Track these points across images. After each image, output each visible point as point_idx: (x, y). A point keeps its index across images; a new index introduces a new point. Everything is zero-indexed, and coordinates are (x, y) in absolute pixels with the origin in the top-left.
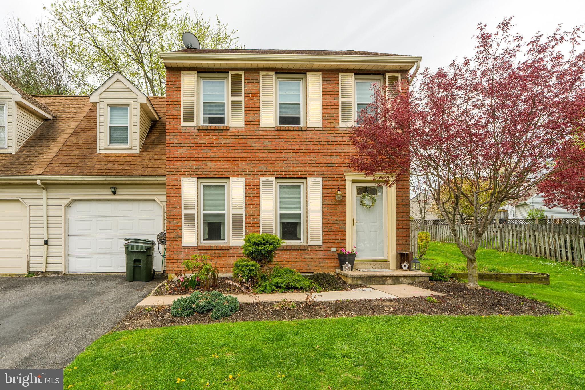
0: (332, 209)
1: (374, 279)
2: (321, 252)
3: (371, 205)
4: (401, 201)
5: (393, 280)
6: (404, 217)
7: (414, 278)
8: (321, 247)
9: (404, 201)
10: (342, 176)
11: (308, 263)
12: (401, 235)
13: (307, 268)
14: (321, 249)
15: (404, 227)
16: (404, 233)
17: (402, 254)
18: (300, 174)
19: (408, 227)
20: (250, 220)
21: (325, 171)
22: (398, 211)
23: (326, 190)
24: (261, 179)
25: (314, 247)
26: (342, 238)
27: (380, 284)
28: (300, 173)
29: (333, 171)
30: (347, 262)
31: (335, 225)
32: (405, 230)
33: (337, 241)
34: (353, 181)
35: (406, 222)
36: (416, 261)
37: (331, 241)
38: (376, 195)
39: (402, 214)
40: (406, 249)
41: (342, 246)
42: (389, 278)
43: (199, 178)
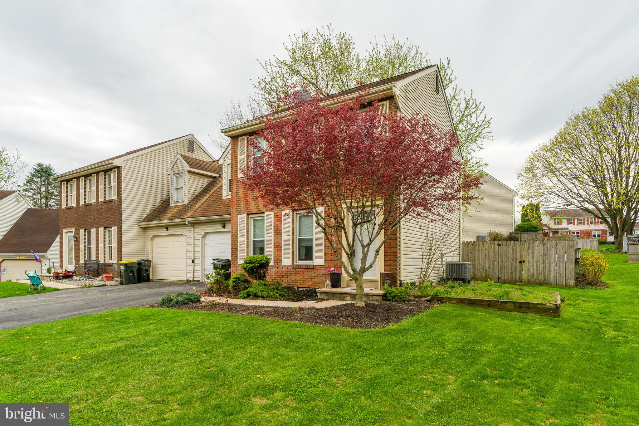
2: (324, 271)
5: (351, 297)
6: (392, 238)
7: (368, 296)
8: (324, 267)
11: (315, 280)
12: (389, 257)
13: (314, 285)
14: (324, 269)
15: (392, 249)
16: (392, 254)
22: (386, 233)
24: (283, 212)
25: (319, 267)
32: (392, 251)
33: (336, 262)
34: (350, 208)
35: (394, 243)
40: (394, 270)
43: (248, 215)
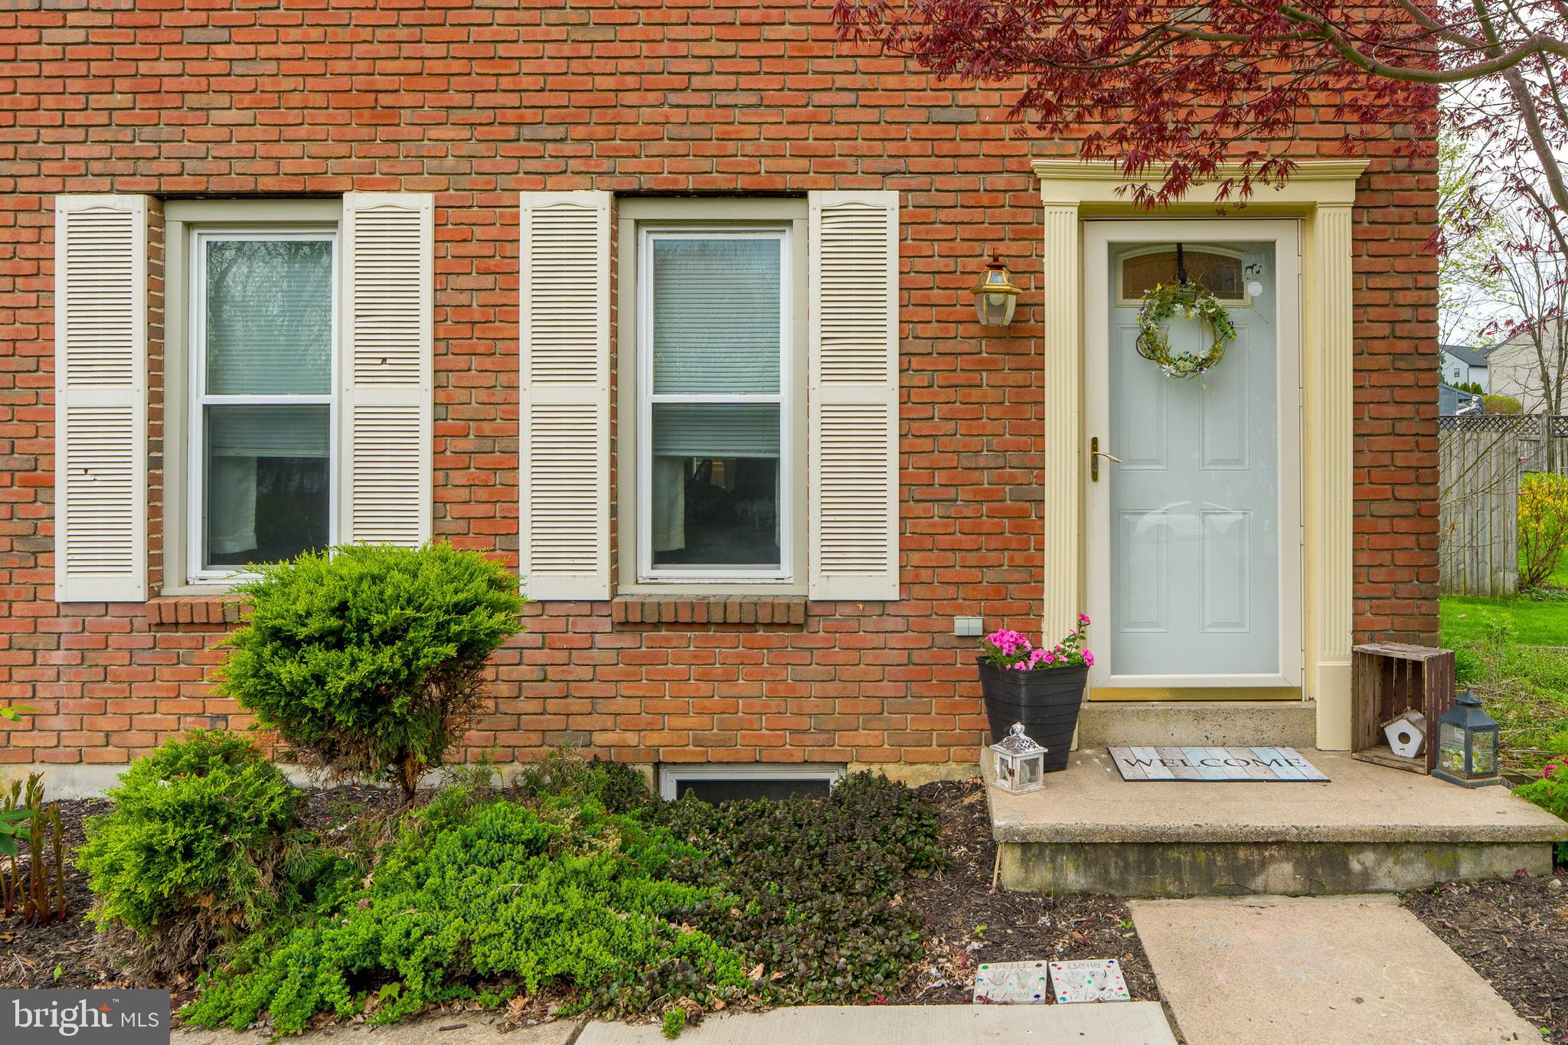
0: (959, 378)
1: (1173, 854)
2: (894, 641)
3: (1203, 355)
4: (1383, 330)
5: (1308, 869)
6: (1401, 427)
7: (1448, 852)
8: (891, 609)
9: (1401, 330)
10: (1019, 181)
11: (810, 705)
12: (1387, 541)
13: (809, 739)
14: (890, 624)
15: (1403, 492)
16: (1402, 525)
17: (1386, 662)
18: (766, 172)
19: (1428, 492)
20: (462, 445)
21: (915, 148)
22: (1366, 396)
23: (920, 264)
24: (529, 201)
25: (848, 610)
26: (1020, 558)
27: (1217, 893)
28: (765, 165)
29: (966, 148)
30: (1018, 727)
31: (975, 476)
32: (1407, 509)
33: (991, 575)
34: (1089, 214)
35: (1415, 459)
36: (1472, 720)
37: (957, 573)
38: (1241, 296)
39: (1391, 411)
40: (1414, 624)
41: (1016, 606)
42: (1274, 851)
43: (161, 199)
